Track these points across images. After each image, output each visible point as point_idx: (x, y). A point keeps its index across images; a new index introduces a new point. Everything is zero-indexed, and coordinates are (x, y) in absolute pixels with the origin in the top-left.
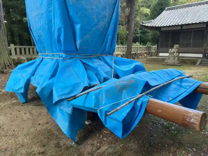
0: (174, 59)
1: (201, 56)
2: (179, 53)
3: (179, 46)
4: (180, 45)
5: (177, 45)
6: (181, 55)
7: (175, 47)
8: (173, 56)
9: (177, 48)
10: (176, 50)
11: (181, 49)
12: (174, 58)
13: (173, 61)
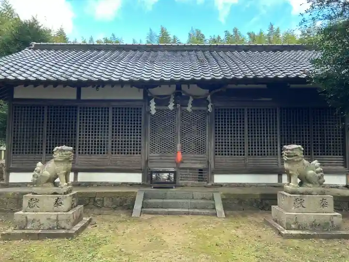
0: (57, 203)
1: (137, 178)
2: (76, 171)
3: (74, 151)
4: (77, 149)
5: (65, 147)
6: (83, 177)
7: (57, 155)
8: (55, 189)
9: (67, 160)
10: (62, 167)
11: (82, 159)
12: (54, 201)
13: (53, 216)
